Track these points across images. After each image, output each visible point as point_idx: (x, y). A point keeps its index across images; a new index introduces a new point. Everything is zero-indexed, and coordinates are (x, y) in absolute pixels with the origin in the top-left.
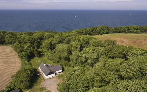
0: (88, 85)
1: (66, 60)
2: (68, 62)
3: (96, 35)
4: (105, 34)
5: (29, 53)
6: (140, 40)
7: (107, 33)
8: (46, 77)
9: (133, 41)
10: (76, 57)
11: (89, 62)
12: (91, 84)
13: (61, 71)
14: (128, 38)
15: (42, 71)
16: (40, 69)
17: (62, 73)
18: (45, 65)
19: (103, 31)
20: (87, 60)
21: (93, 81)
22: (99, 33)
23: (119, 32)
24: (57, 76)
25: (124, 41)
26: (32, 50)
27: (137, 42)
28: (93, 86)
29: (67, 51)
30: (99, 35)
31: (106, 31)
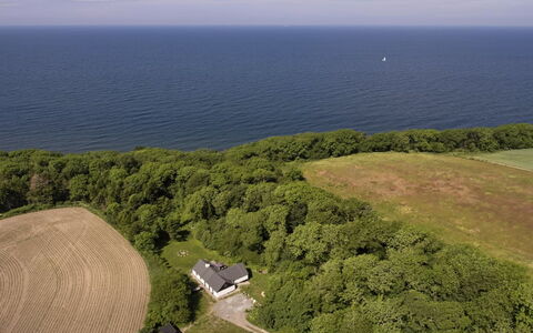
0: (311, 310)
1: (253, 250)
2: (259, 253)
3: (324, 157)
4: (347, 155)
5: (157, 232)
6: (435, 183)
7: (355, 151)
8: (217, 295)
9: (417, 186)
10: (280, 245)
11: (309, 257)
12: (316, 308)
13: (246, 277)
14: (406, 173)
15: (203, 281)
16: (195, 276)
17: (247, 283)
18: (207, 266)
19: (341, 147)
20: (304, 252)
21: (321, 301)
22: (330, 153)
23: (388, 149)
24: (238, 290)
25: (396, 183)
26: (161, 224)
27: (428, 187)
28: (320, 311)
29: (255, 232)
30: (332, 159)
31: (349, 148)
